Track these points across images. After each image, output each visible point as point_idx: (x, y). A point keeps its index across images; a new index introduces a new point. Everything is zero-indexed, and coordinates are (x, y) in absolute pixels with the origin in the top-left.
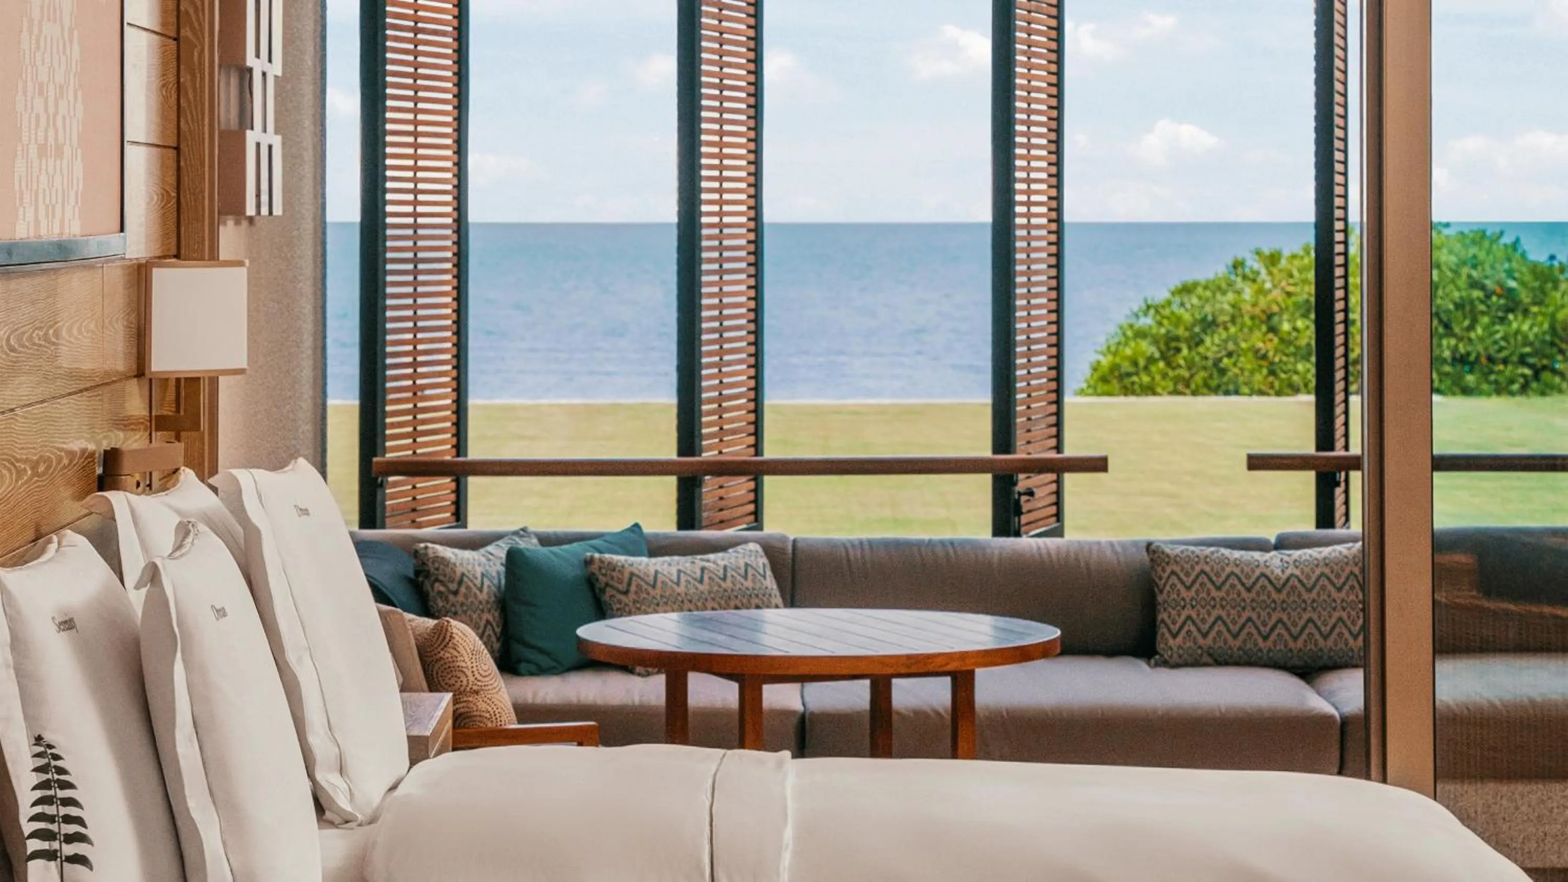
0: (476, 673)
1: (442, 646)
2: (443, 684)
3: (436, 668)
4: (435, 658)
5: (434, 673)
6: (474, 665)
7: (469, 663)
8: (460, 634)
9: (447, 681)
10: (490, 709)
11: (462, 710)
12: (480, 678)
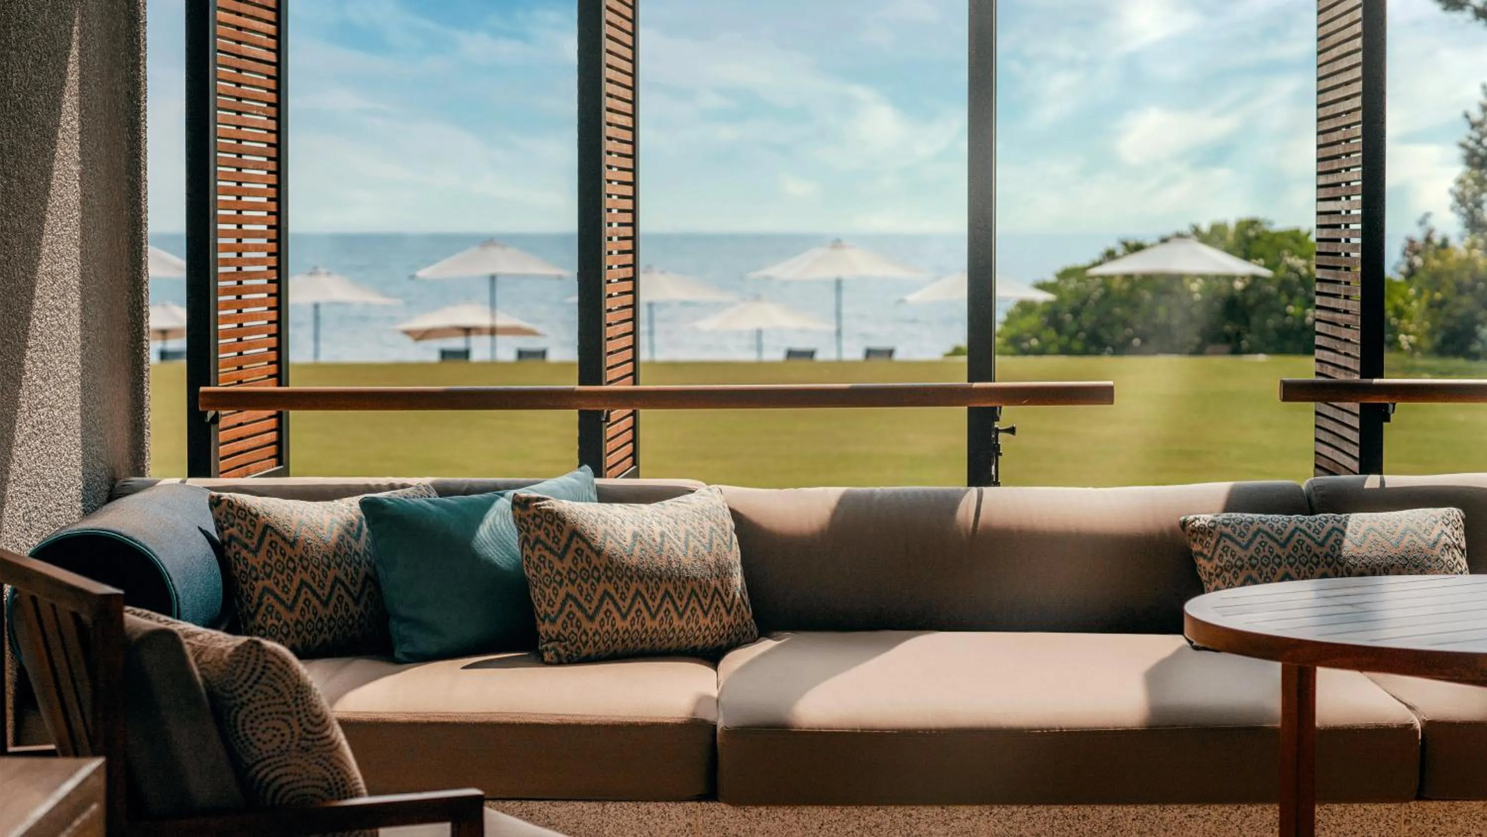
0: (304, 720)
1: (250, 683)
2: (253, 739)
3: (240, 717)
4: (238, 701)
5: (239, 723)
6: (301, 708)
7: (293, 706)
8: (278, 662)
9: (259, 734)
10: (328, 775)
11: (284, 780)
12: (310, 727)
